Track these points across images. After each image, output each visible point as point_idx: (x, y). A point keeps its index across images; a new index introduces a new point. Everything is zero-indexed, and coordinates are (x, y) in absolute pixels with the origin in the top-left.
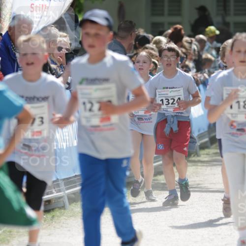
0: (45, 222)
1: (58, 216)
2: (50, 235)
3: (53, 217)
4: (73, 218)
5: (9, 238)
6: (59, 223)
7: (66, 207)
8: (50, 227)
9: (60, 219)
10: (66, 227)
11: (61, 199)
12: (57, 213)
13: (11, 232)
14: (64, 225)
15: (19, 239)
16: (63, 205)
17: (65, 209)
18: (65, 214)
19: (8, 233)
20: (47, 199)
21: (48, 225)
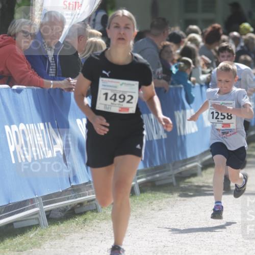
0: (77, 225)
1: (90, 220)
2: (82, 239)
3: (85, 220)
4: (105, 221)
5: (40, 242)
6: (91, 226)
7: (98, 210)
8: (82, 230)
9: (92, 222)
10: (98, 231)
11: (94, 202)
12: (89, 216)
13: (42, 235)
14: (97, 229)
15: (51, 243)
16: (95, 208)
17: (97, 212)
18: (98, 217)
19: (40, 237)
20: (79, 202)
21: (80, 228)
